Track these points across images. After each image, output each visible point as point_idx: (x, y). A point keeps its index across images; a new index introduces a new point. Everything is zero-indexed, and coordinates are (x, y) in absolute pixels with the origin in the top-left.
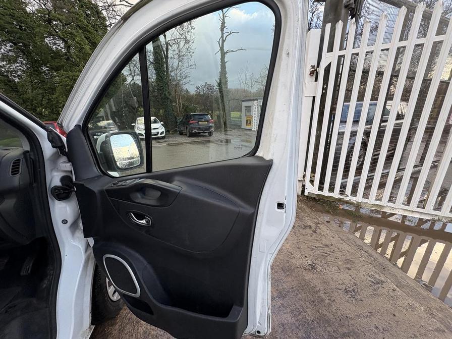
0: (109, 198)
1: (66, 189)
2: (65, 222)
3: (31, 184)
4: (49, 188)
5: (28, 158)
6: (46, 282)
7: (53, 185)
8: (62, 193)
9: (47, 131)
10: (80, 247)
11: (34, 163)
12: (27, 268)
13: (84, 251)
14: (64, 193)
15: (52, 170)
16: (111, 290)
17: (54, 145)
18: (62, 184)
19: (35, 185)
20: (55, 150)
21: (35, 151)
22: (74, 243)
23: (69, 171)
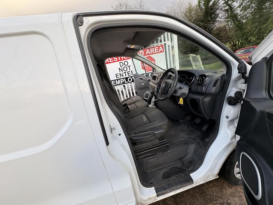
0: (267, 119)
1: (236, 100)
2: (227, 117)
3: (219, 92)
4: (227, 96)
5: (223, 78)
6: (208, 139)
7: (229, 96)
8: (232, 102)
9: (239, 63)
10: (230, 135)
11: (225, 81)
12: (205, 128)
13: (231, 138)
14: (234, 101)
15: (232, 87)
16: (236, 170)
17: (240, 71)
18: (235, 96)
19: (221, 93)
20: (239, 74)
21: (228, 75)
22: (227, 131)
23: (243, 89)
